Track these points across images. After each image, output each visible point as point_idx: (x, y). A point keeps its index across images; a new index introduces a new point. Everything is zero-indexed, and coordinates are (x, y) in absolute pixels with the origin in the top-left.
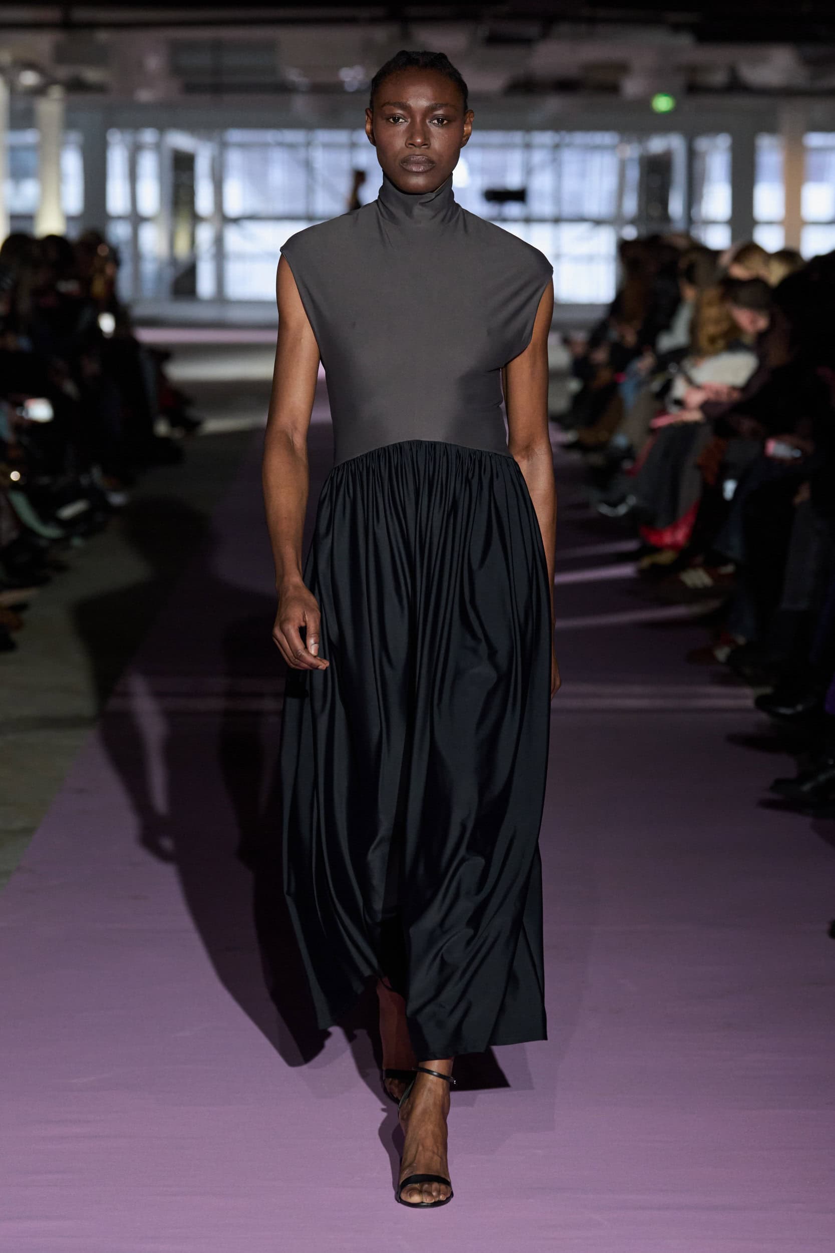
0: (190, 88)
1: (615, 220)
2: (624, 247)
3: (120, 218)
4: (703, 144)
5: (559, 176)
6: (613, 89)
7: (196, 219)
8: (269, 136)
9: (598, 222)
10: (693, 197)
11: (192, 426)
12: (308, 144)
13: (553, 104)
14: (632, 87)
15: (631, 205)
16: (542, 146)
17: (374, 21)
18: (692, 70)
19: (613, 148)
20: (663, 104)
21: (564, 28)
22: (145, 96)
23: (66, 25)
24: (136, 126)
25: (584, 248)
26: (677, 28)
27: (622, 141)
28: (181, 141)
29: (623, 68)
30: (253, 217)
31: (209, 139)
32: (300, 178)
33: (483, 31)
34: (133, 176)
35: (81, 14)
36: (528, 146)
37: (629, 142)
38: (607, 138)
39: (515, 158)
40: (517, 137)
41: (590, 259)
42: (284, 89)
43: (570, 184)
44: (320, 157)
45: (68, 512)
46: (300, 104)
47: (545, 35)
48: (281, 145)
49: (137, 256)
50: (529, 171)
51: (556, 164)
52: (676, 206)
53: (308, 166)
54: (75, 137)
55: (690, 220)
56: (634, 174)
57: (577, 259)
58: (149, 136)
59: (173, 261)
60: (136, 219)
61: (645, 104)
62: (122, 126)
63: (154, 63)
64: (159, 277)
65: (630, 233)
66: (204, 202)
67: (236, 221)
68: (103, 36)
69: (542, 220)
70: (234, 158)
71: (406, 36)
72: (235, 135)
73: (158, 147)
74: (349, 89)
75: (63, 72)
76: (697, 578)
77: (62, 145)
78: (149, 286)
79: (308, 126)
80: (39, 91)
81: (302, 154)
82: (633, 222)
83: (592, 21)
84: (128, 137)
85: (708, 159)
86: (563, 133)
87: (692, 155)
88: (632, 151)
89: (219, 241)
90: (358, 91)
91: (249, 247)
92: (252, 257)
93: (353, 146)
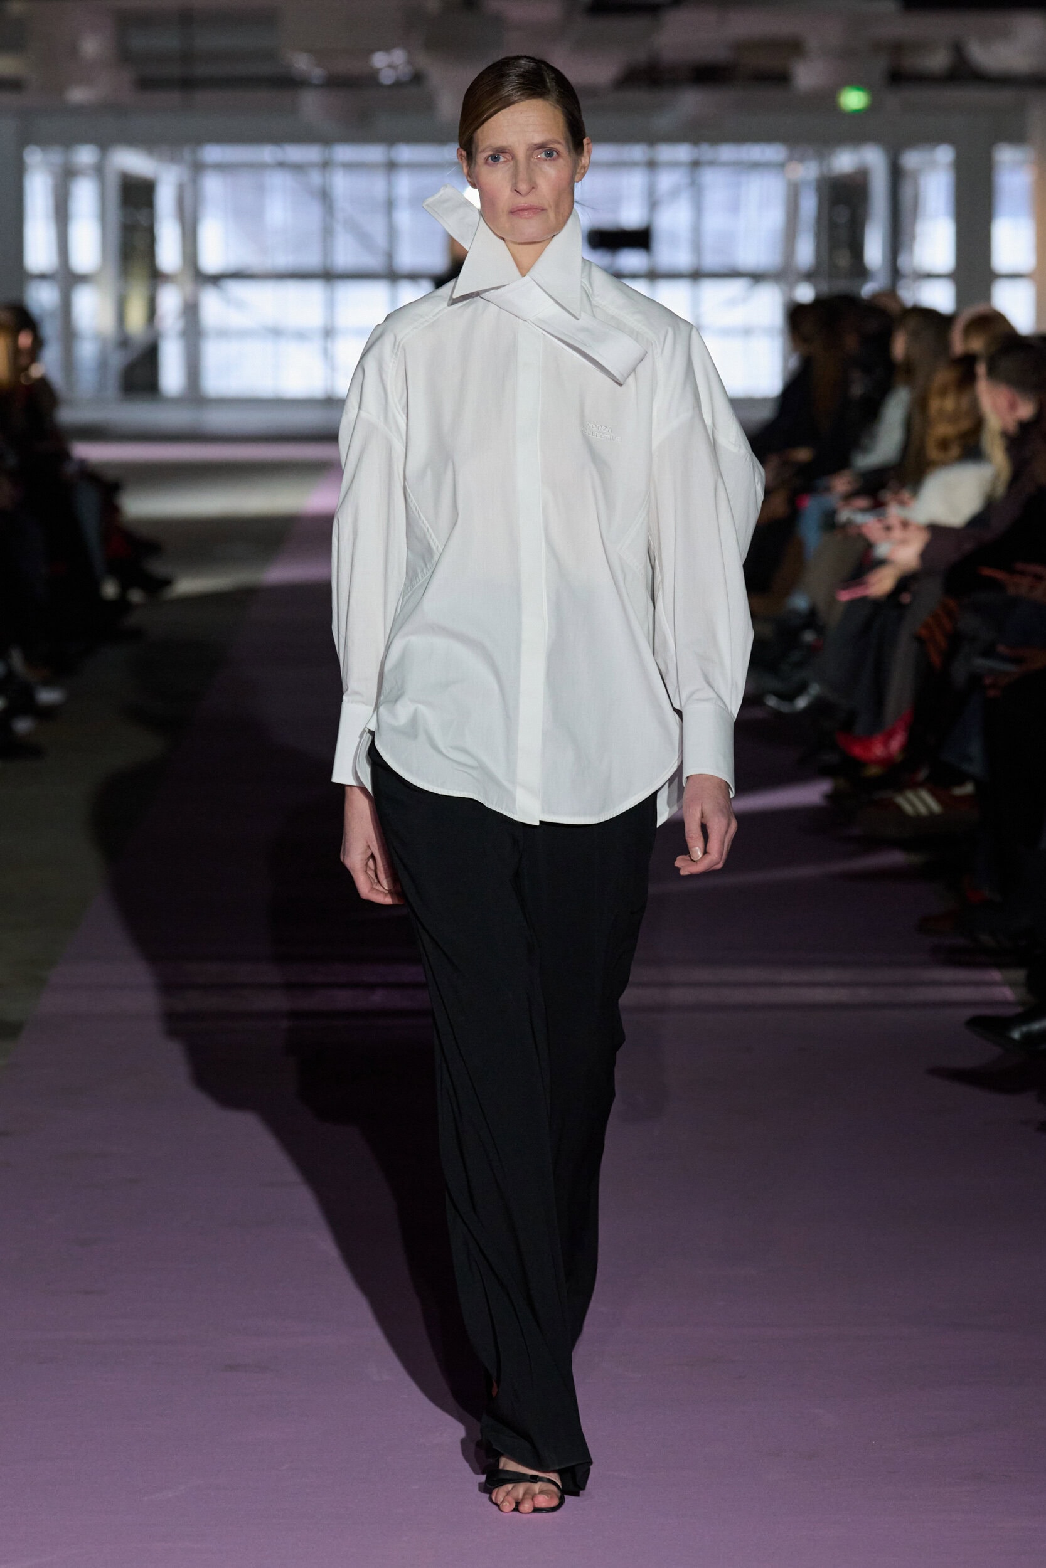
0: (146, 84)
1: (781, 275)
2: (796, 315)
3: (43, 277)
4: (912, 159)
5: (698, 208)
6: (781, 78)
7: (156, 277)
8: (267, 153)
9: (757, 277)
10: (898, 237)
11: (157, 585)
12: (326, 165)
13: (691, 101)
14: (807, 76)
15: (806, 253)
16: (674, 165)
18: (897, 48)
19: (781, 166)
20: (854, 99)
22: (78, 95)
24: (68, 141)
25: (737, 316)
27: (791, 158)
28: (133, 161)
29: (794, 47)
30: (238, 274)
31: (173, 159)
32: (314, 213)
34: (62, 215)
36: (652, 165)
37: (802, 160)
38: (772, 152)
39: (634, 182)
40: (637, 152)
41: (747, 332)
42: (289, 83)
43: (715, 221)
44: (341, 184)
46: (311, 104)
48: (282, 165)
49: (69, 334)
50: (653, 203)
51: (696, 190)
52: (874, 252)
53: (325, 197)
55: (895, 273)
56: (809, 205)
57: (727, 332)
58: (86, 155)
59: (124, 341)
60: (68, 278)
61: (827, 100)
62: (44, 141)
63: (92, 46)
64: (102, 364)
65: (805, 294)
66: (168, 252)
67: (216, 279)
69: (673, 275)
70: (213, 186)
72: (213, 153)
73: (99, 171)
74: (383, 79)
78: (87, 379)
79: (326, 140)
81: (315, 178)
82: (810, 276)
84: (56, 156)
85: (921, 182)
86: (704, 146)
87: (896, 174)
88: (807, 171)
89: (191, 311)
90: (398, 85)
91: (236, 319)
92: (243, 334)
93: (392, 166)
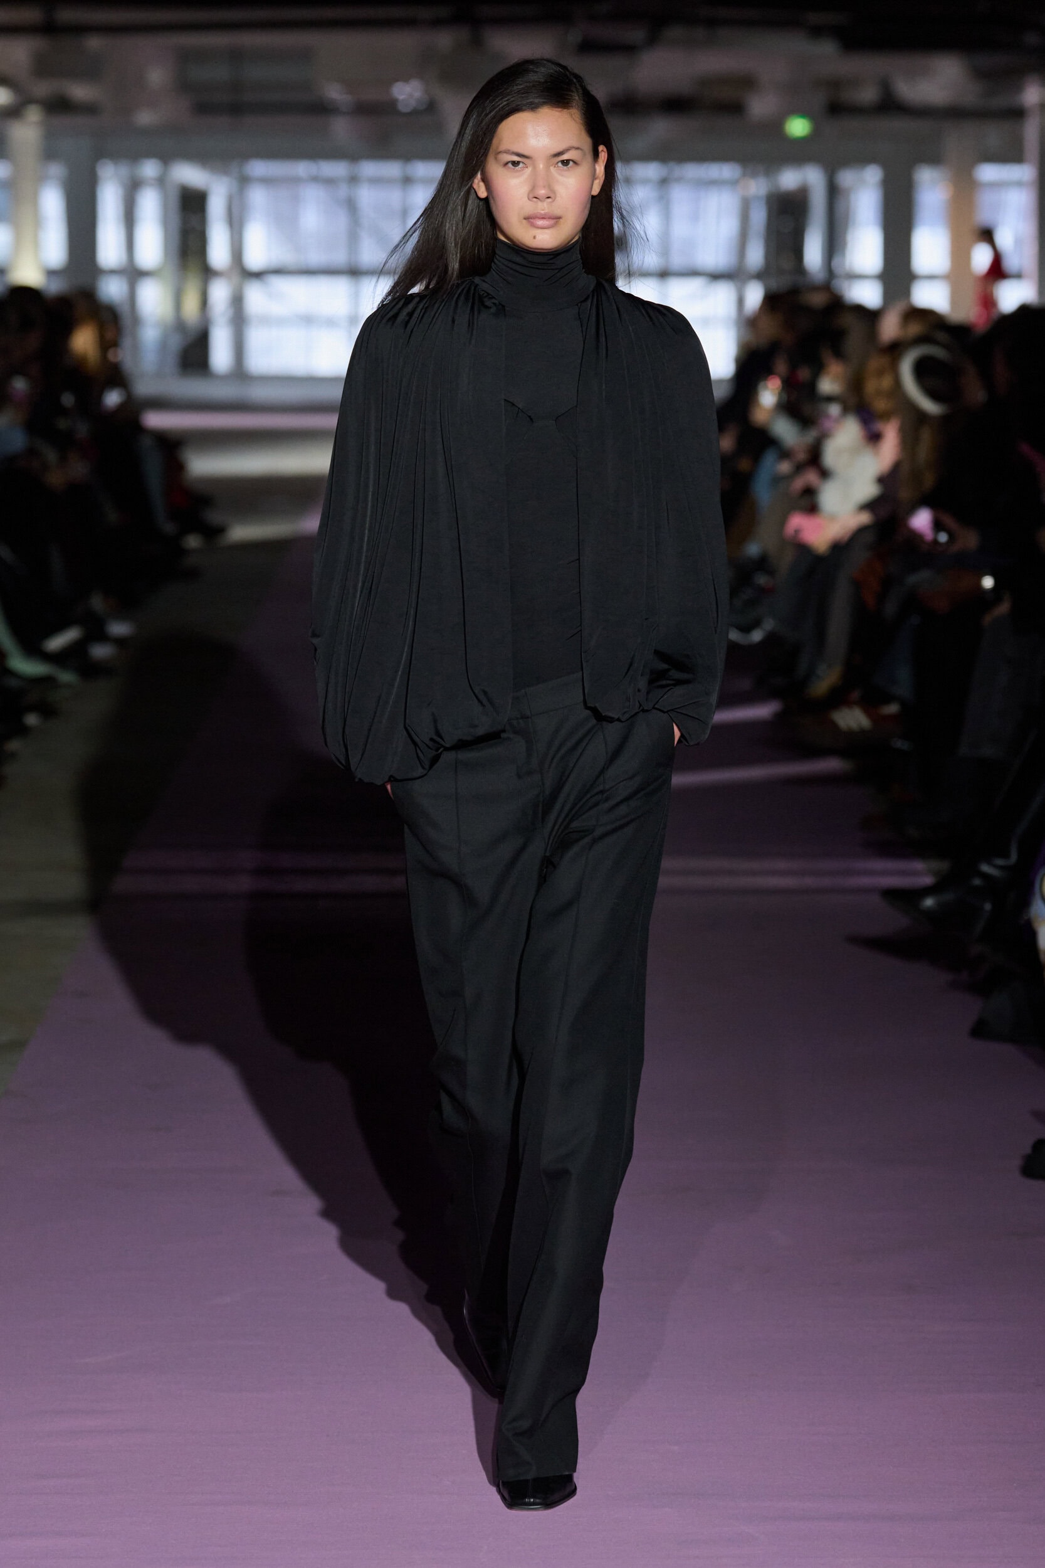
0: (204, 108)
1: (734, 275)
3: (112, 272)
4: (847, 177)
5: (667, 215)
6: (735, 108)
7: (207, 273)
8: (302, 168)
9: (716, 276)
10: (834, 244)
11: (213, 533)
12: (354, 180)
13: (660, 128)
14: (760, 106)
15: (756, 256)
16: (645, 181)
17: (437, 23)
18: (835, 84)
19: (733, 183)
20: (798, 127)
21: (675, 32)
22: (145, 118)
23: (49, 29)
24: (135, 156)
26: (817, 32)
27: (744, 175)
28: (190, 174)
29: (747, 83)
30: (279, 271)
31: (225, 172)
32: (342, 221)
33: (575, 36)
34: (129, 219)
35: (67, 15)
36: (627, 181)
37: (754, 175)
38: (726, 171)
41: (706, 322)
42: (322, 109)
43: (680, 229)
44: (367, 196)
45: (57, 643)
46: (341, 128)
47: (653, 40)
48: (316, 179)
49: (136, 318)
51: (664, 203)
52: (813, 254)
53: (351, 206)
54: (56, 170)
55: (831, 271)
56: (759, 217)
58: (150, 169)
59: (180, 325)
60: (134, 274)
61: (775, 127)
62: (116, 156)
63: (157, 76)
64: (163, 345)
66: (218, 252)
67: (258, 275)
68: (94, 43)
69: (645, 274)
70: (258, 197)
71: (477, 42)
72: (258, 168)
73: (161, 182)
74: (402, 108)
75: (43, 88)
76: (852, 719)
77: (41, 180)
78: (150, 359)
79: (352, 156)
80: (13, 112)
81: (343, 191)
82: (759, 276)
83: (712, 23)
84: (124, 170)
85: (853, 197)
86: (672, 164)
87: (833, 192)
88: (757, 187)
89: (237, 302)
90: (415, 113)
91: (276, 309)
92: (280, 322)
93: (407, 181)
